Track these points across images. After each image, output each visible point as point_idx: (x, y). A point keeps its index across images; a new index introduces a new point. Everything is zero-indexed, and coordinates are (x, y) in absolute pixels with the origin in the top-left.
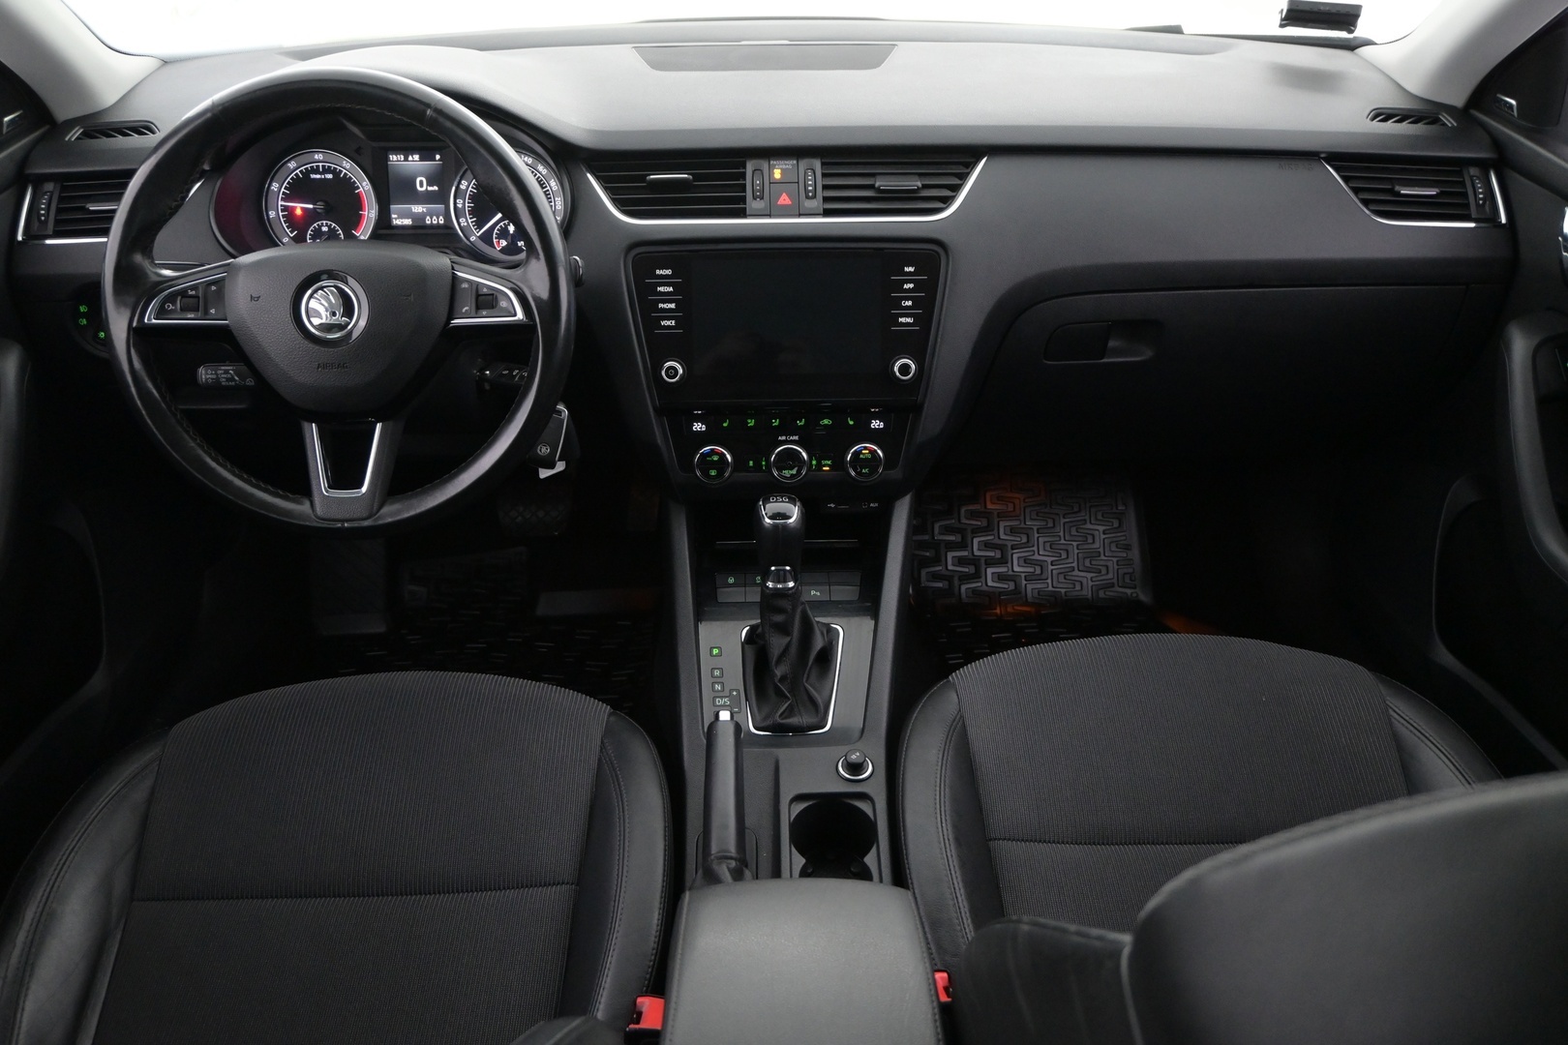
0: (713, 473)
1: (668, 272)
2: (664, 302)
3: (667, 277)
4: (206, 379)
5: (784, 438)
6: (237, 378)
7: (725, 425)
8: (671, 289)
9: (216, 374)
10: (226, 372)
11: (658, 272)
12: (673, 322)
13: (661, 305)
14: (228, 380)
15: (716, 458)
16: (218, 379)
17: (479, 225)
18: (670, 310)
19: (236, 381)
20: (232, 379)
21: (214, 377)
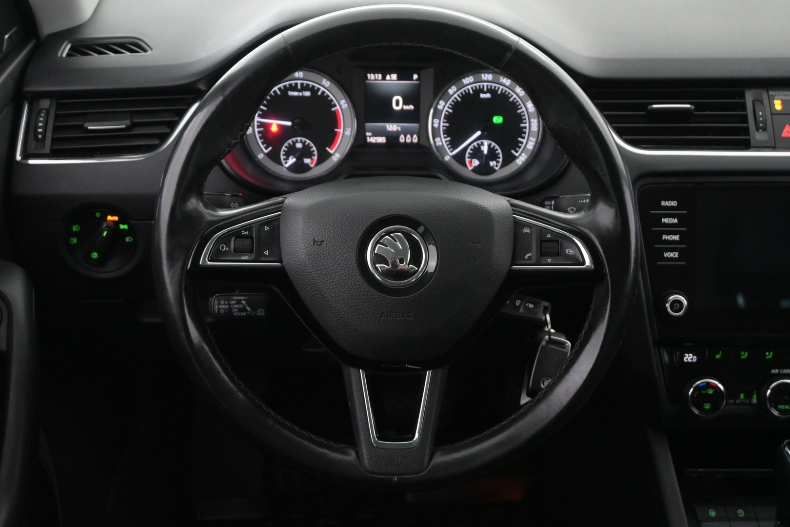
0: (707, 406)
1: (674, 203)
2: (668, 233)
3: (672, 208)
4: (219, 310)
5: (777, 371)
6: (248, 308)
7: (718, 356)
8: (676, 221)
9: (229, 304)
10: (239, 302)
11: (663, 203)
12: (677, 254)
13: (665, 237)
14: (240, 310)
15: (711, 392)
16: (230, 309)
17: (454, 145)
18: (674, 242)
19: (247, 311)
20: (244, 310)
21: (226, 307)
